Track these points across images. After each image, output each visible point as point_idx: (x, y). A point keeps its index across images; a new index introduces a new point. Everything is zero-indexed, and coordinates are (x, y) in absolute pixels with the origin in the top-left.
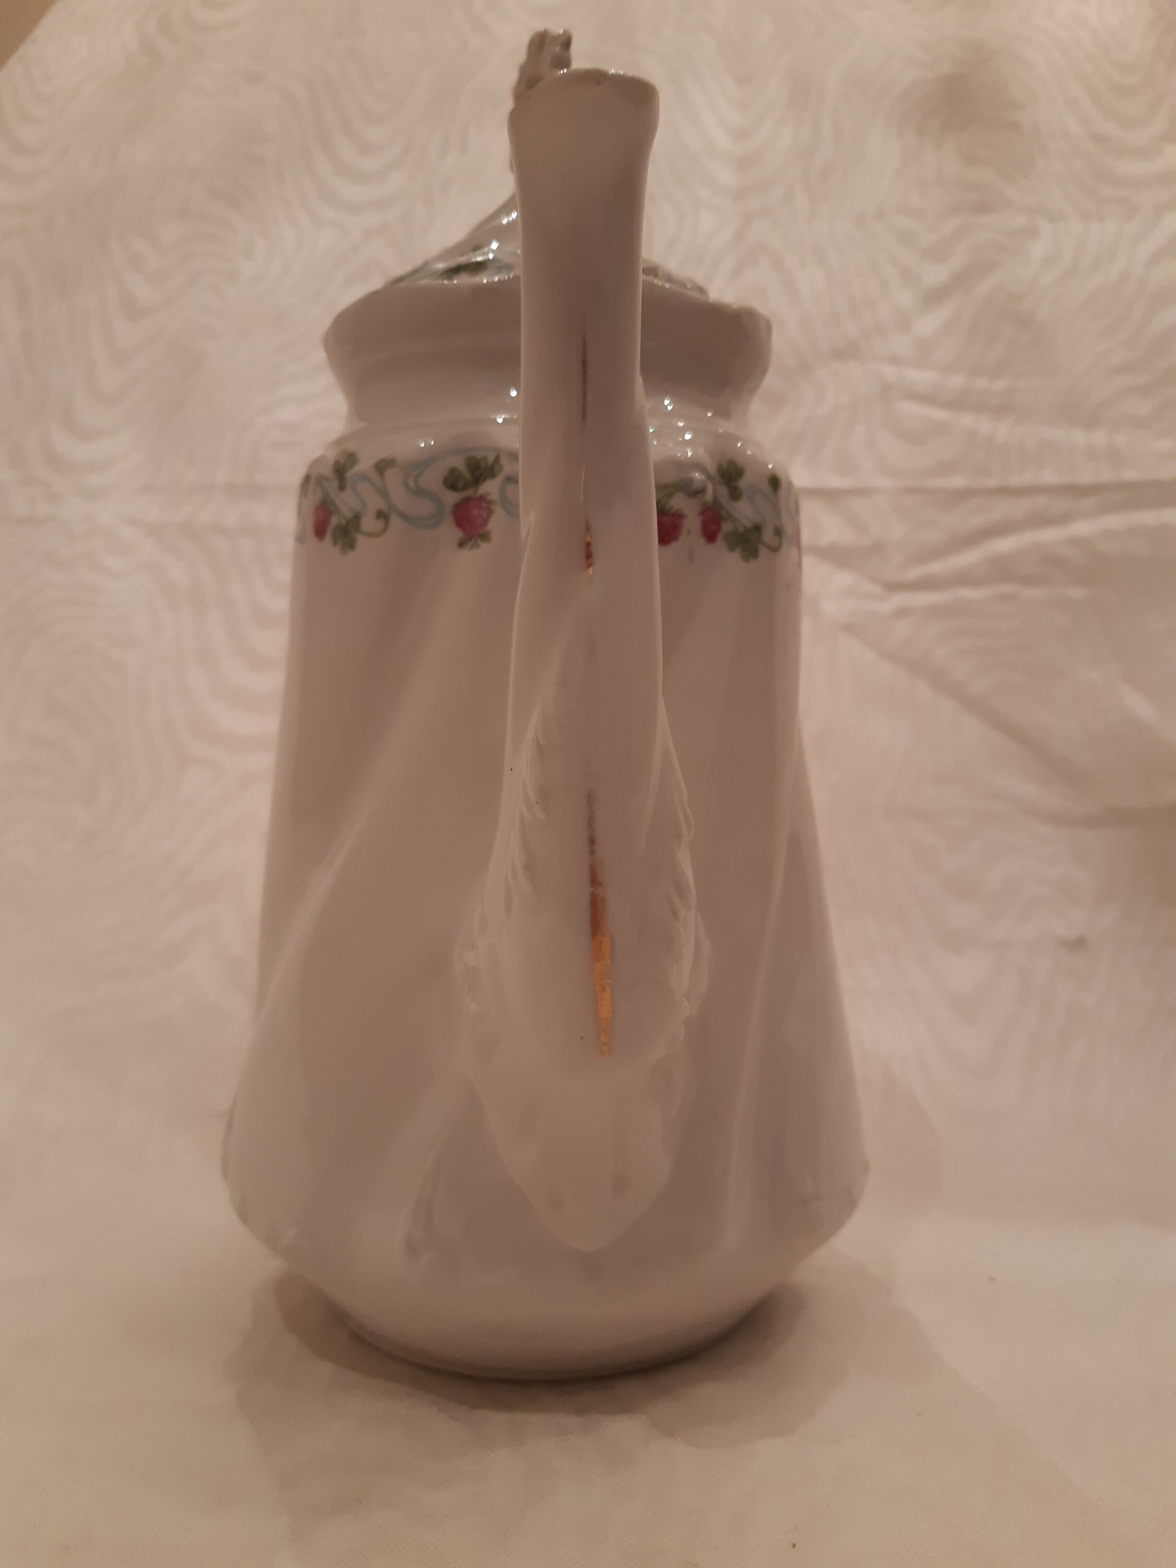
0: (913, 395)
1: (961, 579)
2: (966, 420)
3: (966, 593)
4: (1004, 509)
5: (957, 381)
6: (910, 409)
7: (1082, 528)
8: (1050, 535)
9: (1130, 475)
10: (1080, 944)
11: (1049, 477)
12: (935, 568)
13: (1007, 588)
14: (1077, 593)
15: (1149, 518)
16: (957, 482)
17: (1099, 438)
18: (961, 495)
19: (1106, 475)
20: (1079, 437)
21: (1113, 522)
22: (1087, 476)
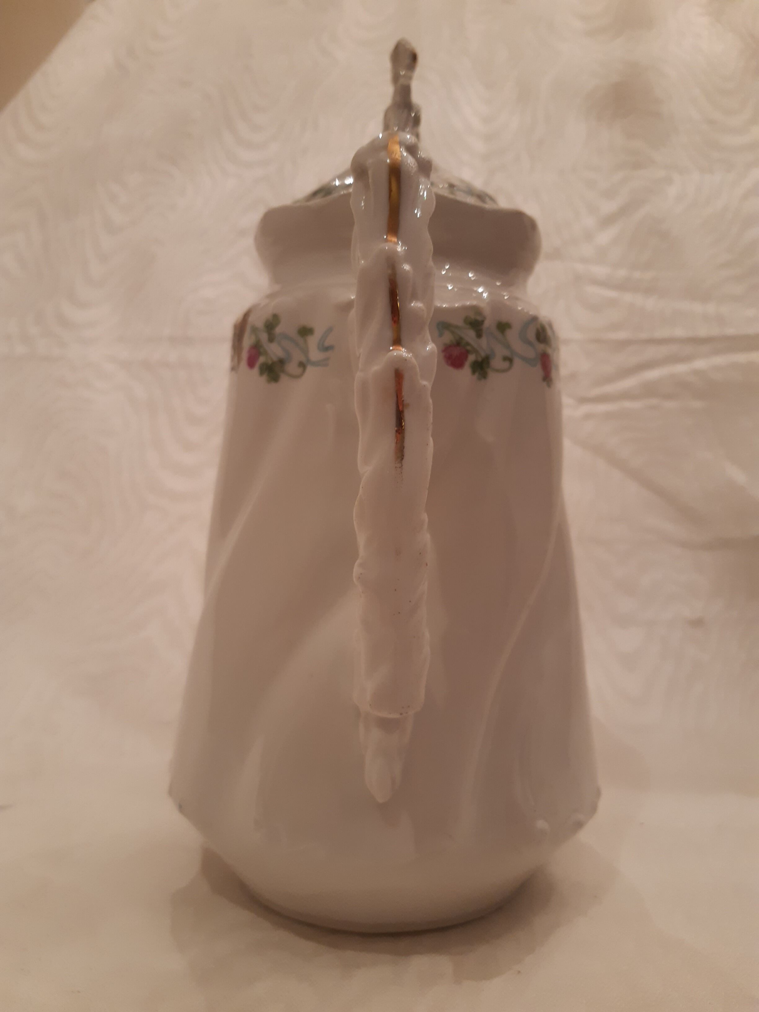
0: (595, 282)
1: (626, 395)
2: (628, 297)
3: (628, 404)
4: (651, 352)
5: (622, 273)
6: (593, 291)
7: (700, 364)
8: (680, 369)
9: (730, 331)
10: (698, 623)
11: (679, 332)
12: (609, 389)
13: (654, 401)
14: (697, 404)
15: (741, 358)
16: (622, 335)
17: (711, 308)
18: (623, 344)
19: (715, 331)
20: (697, 308)
21: (719, 360)
22: (703, 332)
